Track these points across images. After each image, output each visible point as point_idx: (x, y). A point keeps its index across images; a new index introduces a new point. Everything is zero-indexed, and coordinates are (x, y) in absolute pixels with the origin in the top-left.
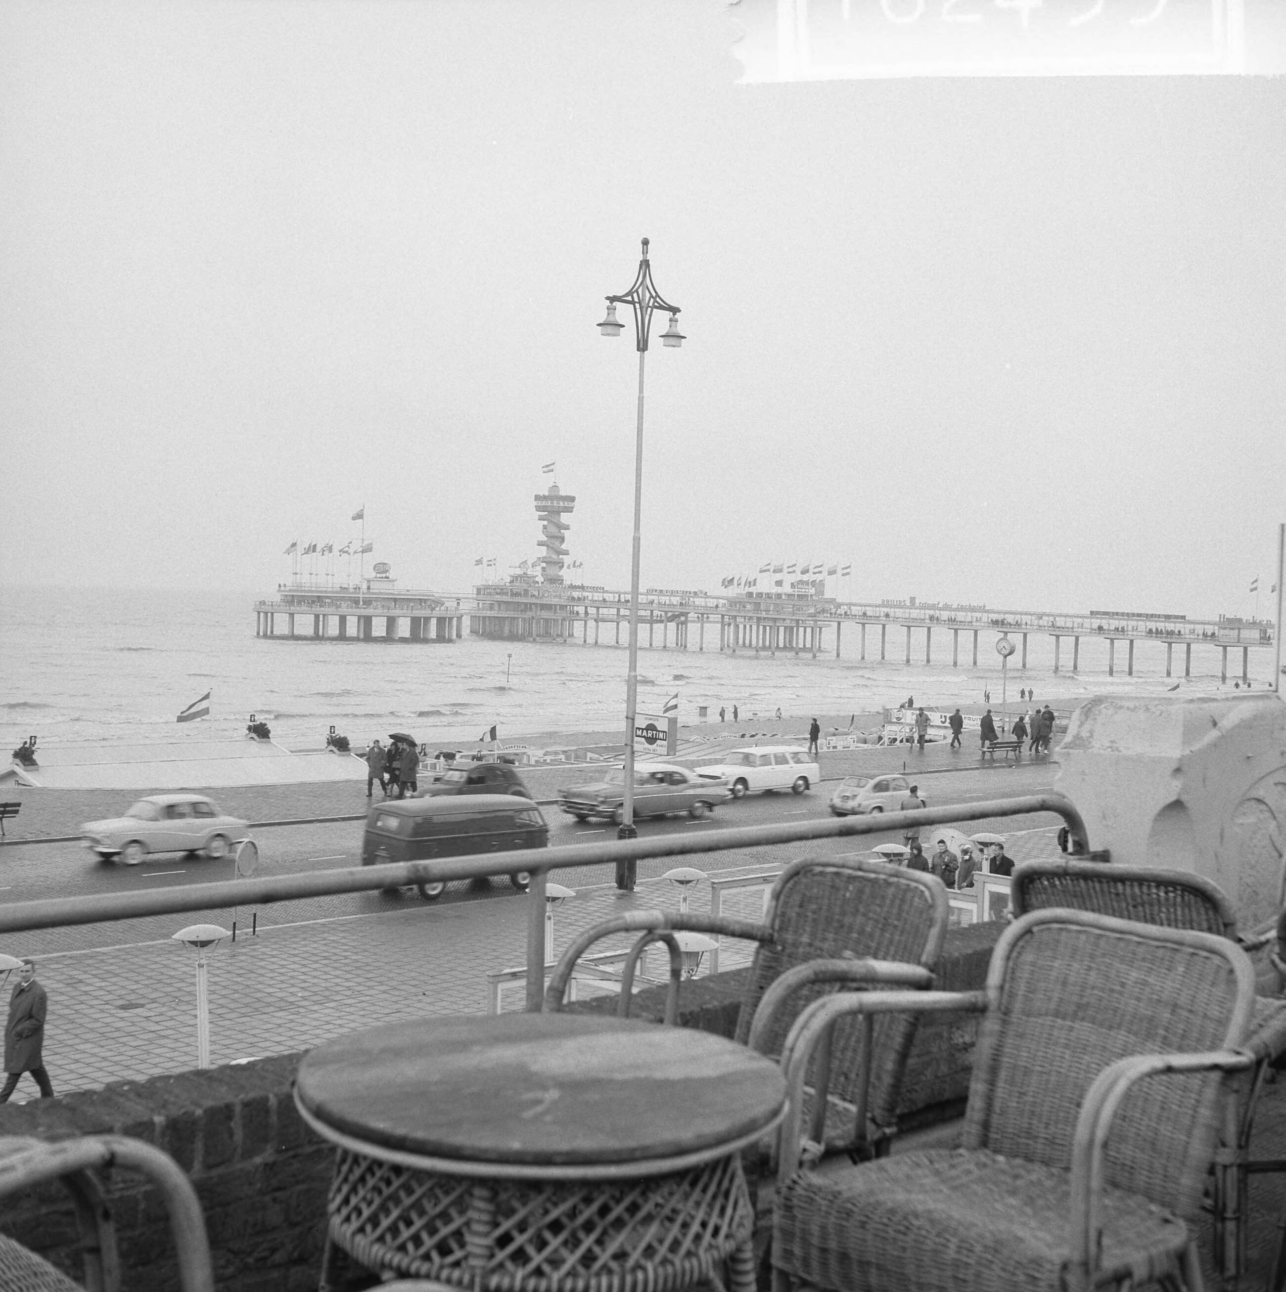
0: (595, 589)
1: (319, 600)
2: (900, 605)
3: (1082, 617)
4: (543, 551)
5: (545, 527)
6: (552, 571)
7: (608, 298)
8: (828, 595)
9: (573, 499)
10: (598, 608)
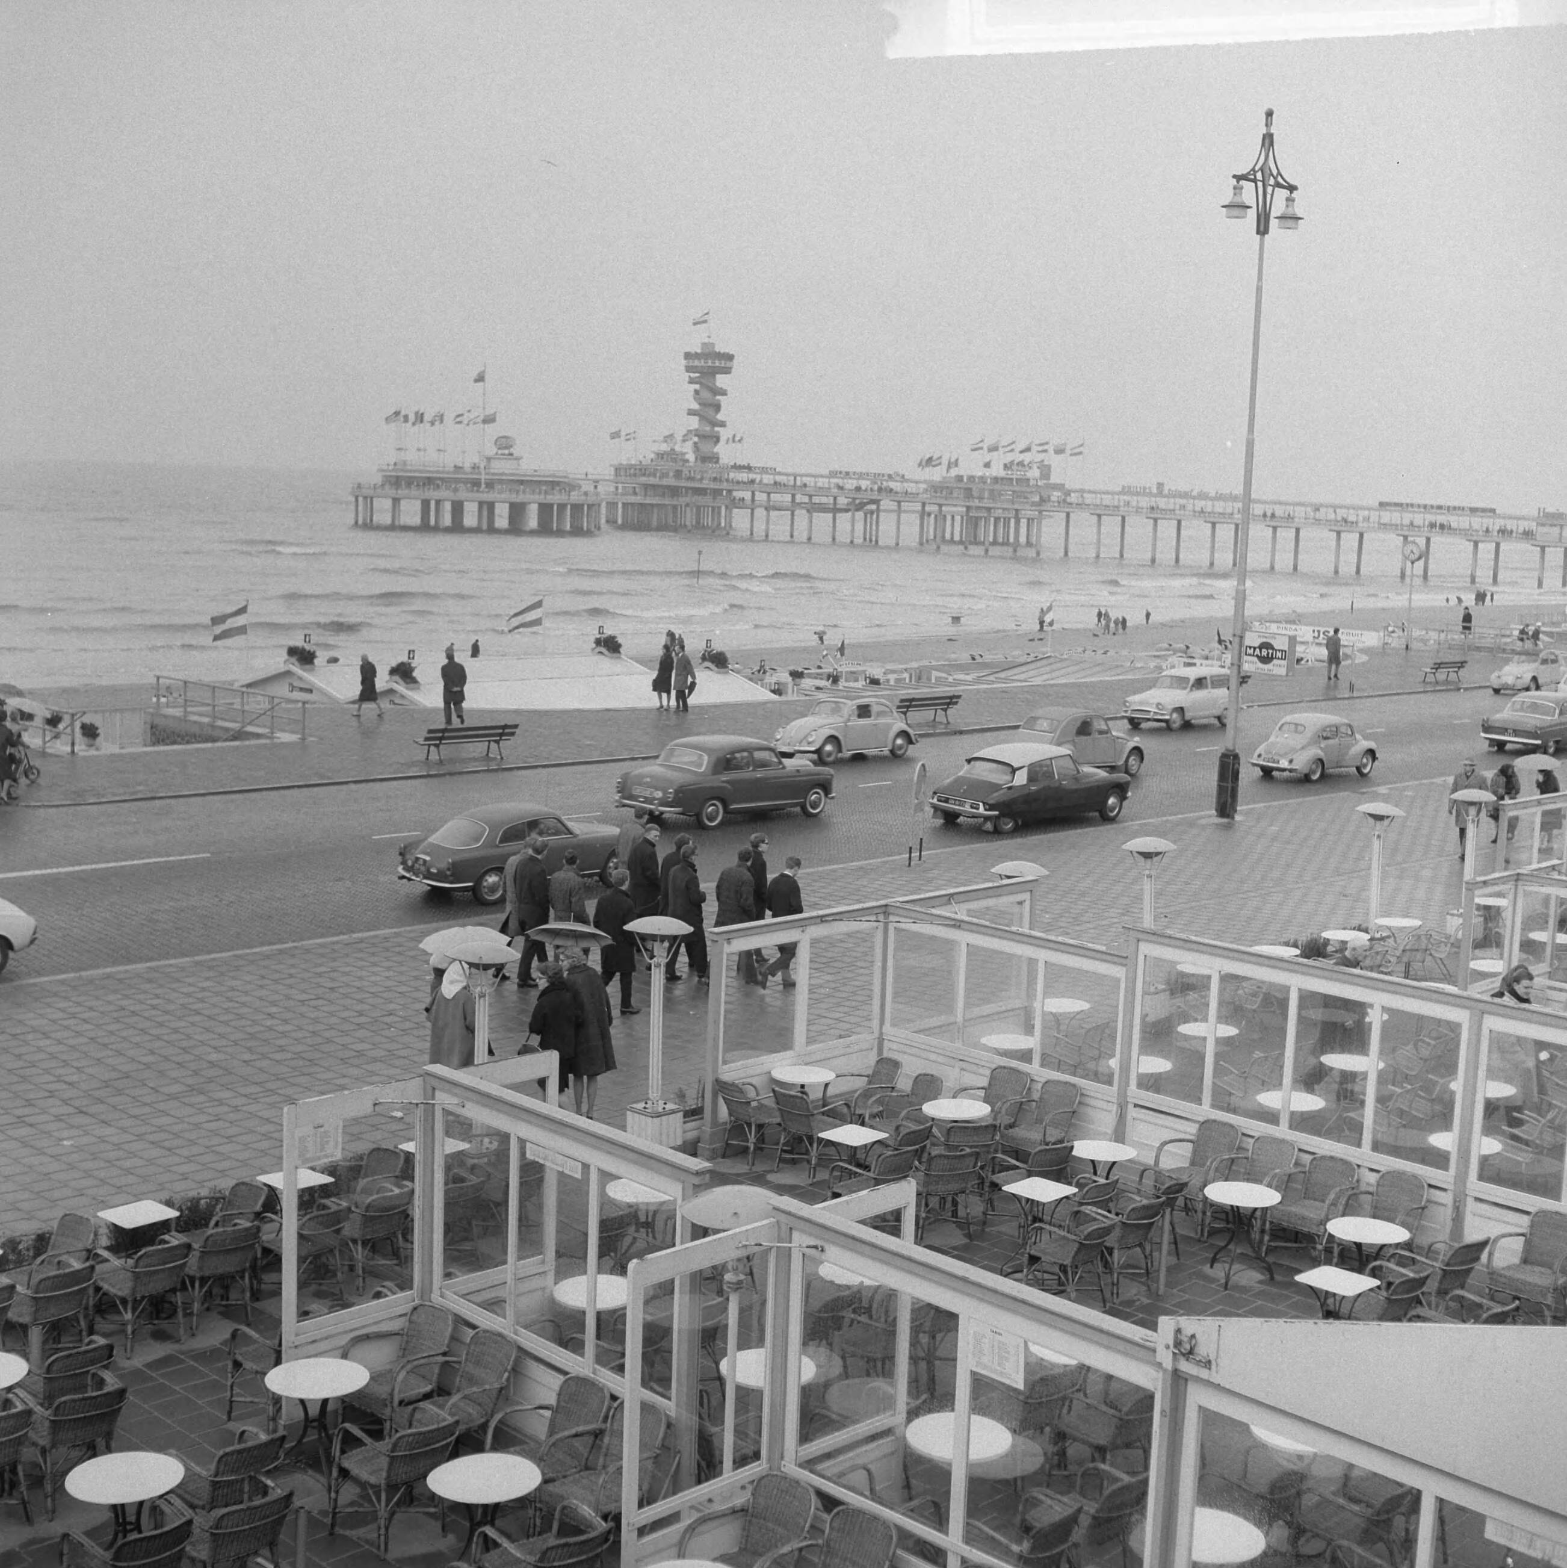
0: (764, 470)
1: (429, 482)
2: (1144, 492)
3: (1369, 509)
4: (694, 423)
5: (696, 392)
6: (706, 448)
7: (1234, 176)
8: (1054, 479)
9: (730, 357)
10: (769, 494)
